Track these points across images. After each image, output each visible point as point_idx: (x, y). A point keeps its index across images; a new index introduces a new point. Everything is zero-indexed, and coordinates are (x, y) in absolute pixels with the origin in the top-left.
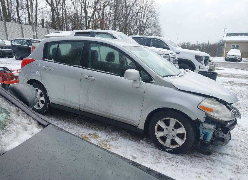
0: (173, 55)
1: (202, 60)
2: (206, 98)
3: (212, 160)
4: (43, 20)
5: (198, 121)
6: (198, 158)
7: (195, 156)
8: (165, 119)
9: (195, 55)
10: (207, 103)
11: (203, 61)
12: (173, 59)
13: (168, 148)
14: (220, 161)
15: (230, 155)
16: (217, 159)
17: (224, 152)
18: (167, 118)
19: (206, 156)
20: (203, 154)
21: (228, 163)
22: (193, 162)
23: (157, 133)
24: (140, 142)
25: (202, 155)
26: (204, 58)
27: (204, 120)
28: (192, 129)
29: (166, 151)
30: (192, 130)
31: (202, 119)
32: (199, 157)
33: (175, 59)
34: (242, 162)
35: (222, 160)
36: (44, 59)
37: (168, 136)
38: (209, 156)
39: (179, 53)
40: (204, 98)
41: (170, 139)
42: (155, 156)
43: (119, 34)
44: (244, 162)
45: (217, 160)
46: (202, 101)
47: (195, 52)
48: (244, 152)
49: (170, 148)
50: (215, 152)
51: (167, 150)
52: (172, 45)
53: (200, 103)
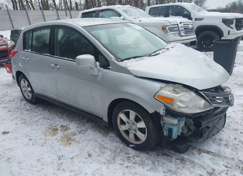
0: (184, 23)
1: (232, 24)
2: (166, 84)
3: (183, 160)
4: (76, 3)
5: (156, 114)
6: (166, 157)
7: (163, 154)
8: (125, 110)
9: (223, 19)
10: (167, 92)
11: (234, 25)
12: (185, 29)
13: (132, 144)
14: (192, 162)
15: (212, 153)
16: (190, 158)
17: (206, 148)
18: (127, 110)
19: (178, 154)
20: (175, 152)
21: (203, 164)
22: (156, 163)
23: (120, 127)
24: (108, 135)
25: (173, 152)
26: (235, 21)
27: (165, 113)
28: (151, 123)
29: (130, 147)
30: (152, 125)
31: (162, 112)
32: (168, 155)
33: (188, 28)
34: (224, 164)
35: (196, 161)
36: (24, 49)
37: (130, 130)
38: (181, 155)
39: (203, 19)
40: (163, 85)
41: (133, 134)
42: (113, 154)
43: (123, 9)
44: (226, 164)
45: (189, 160)
46: (161, 89)
47: (222, 15)
48: (236, 148)
49: (134, 144)
50: (195, 148)
51: (130, 145)
52: (194, 10)
53: (157, 92)
